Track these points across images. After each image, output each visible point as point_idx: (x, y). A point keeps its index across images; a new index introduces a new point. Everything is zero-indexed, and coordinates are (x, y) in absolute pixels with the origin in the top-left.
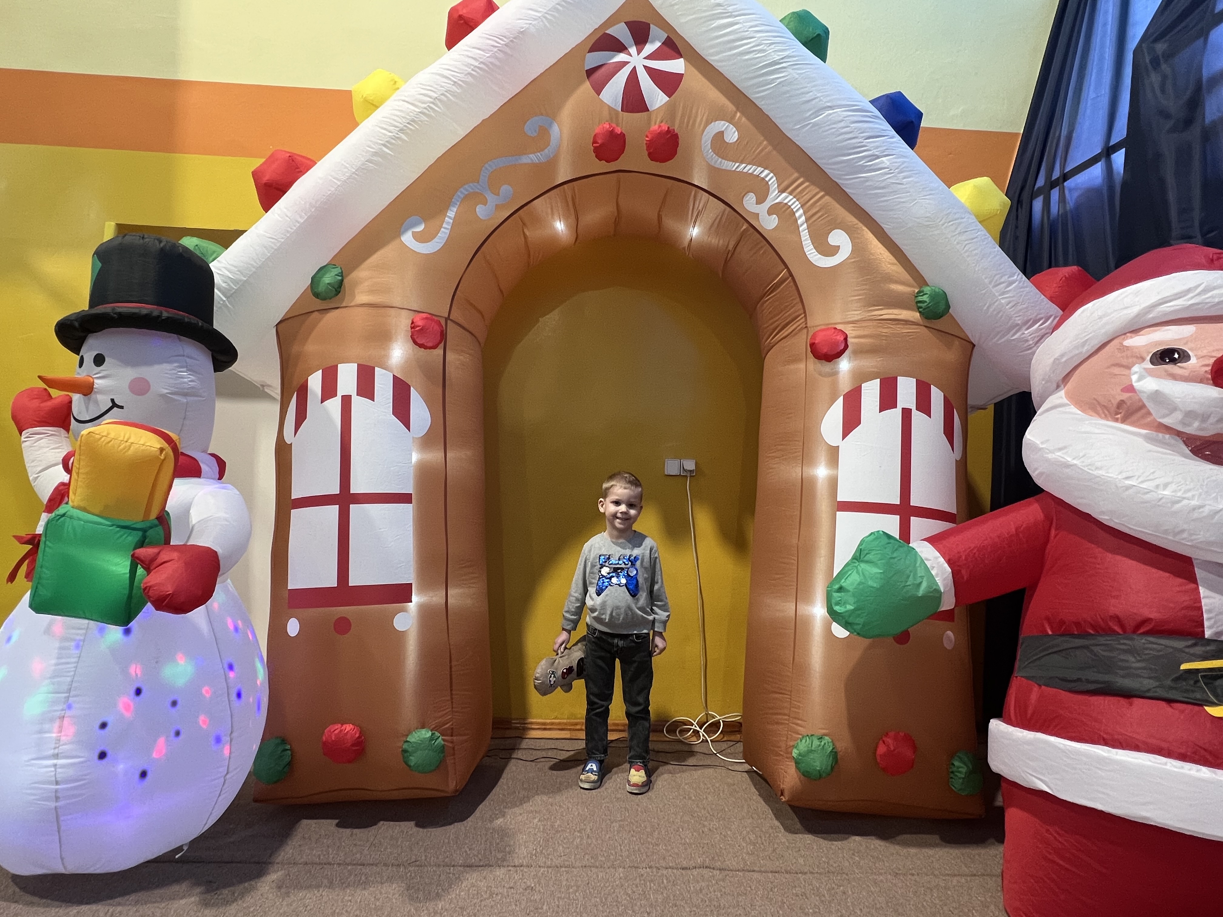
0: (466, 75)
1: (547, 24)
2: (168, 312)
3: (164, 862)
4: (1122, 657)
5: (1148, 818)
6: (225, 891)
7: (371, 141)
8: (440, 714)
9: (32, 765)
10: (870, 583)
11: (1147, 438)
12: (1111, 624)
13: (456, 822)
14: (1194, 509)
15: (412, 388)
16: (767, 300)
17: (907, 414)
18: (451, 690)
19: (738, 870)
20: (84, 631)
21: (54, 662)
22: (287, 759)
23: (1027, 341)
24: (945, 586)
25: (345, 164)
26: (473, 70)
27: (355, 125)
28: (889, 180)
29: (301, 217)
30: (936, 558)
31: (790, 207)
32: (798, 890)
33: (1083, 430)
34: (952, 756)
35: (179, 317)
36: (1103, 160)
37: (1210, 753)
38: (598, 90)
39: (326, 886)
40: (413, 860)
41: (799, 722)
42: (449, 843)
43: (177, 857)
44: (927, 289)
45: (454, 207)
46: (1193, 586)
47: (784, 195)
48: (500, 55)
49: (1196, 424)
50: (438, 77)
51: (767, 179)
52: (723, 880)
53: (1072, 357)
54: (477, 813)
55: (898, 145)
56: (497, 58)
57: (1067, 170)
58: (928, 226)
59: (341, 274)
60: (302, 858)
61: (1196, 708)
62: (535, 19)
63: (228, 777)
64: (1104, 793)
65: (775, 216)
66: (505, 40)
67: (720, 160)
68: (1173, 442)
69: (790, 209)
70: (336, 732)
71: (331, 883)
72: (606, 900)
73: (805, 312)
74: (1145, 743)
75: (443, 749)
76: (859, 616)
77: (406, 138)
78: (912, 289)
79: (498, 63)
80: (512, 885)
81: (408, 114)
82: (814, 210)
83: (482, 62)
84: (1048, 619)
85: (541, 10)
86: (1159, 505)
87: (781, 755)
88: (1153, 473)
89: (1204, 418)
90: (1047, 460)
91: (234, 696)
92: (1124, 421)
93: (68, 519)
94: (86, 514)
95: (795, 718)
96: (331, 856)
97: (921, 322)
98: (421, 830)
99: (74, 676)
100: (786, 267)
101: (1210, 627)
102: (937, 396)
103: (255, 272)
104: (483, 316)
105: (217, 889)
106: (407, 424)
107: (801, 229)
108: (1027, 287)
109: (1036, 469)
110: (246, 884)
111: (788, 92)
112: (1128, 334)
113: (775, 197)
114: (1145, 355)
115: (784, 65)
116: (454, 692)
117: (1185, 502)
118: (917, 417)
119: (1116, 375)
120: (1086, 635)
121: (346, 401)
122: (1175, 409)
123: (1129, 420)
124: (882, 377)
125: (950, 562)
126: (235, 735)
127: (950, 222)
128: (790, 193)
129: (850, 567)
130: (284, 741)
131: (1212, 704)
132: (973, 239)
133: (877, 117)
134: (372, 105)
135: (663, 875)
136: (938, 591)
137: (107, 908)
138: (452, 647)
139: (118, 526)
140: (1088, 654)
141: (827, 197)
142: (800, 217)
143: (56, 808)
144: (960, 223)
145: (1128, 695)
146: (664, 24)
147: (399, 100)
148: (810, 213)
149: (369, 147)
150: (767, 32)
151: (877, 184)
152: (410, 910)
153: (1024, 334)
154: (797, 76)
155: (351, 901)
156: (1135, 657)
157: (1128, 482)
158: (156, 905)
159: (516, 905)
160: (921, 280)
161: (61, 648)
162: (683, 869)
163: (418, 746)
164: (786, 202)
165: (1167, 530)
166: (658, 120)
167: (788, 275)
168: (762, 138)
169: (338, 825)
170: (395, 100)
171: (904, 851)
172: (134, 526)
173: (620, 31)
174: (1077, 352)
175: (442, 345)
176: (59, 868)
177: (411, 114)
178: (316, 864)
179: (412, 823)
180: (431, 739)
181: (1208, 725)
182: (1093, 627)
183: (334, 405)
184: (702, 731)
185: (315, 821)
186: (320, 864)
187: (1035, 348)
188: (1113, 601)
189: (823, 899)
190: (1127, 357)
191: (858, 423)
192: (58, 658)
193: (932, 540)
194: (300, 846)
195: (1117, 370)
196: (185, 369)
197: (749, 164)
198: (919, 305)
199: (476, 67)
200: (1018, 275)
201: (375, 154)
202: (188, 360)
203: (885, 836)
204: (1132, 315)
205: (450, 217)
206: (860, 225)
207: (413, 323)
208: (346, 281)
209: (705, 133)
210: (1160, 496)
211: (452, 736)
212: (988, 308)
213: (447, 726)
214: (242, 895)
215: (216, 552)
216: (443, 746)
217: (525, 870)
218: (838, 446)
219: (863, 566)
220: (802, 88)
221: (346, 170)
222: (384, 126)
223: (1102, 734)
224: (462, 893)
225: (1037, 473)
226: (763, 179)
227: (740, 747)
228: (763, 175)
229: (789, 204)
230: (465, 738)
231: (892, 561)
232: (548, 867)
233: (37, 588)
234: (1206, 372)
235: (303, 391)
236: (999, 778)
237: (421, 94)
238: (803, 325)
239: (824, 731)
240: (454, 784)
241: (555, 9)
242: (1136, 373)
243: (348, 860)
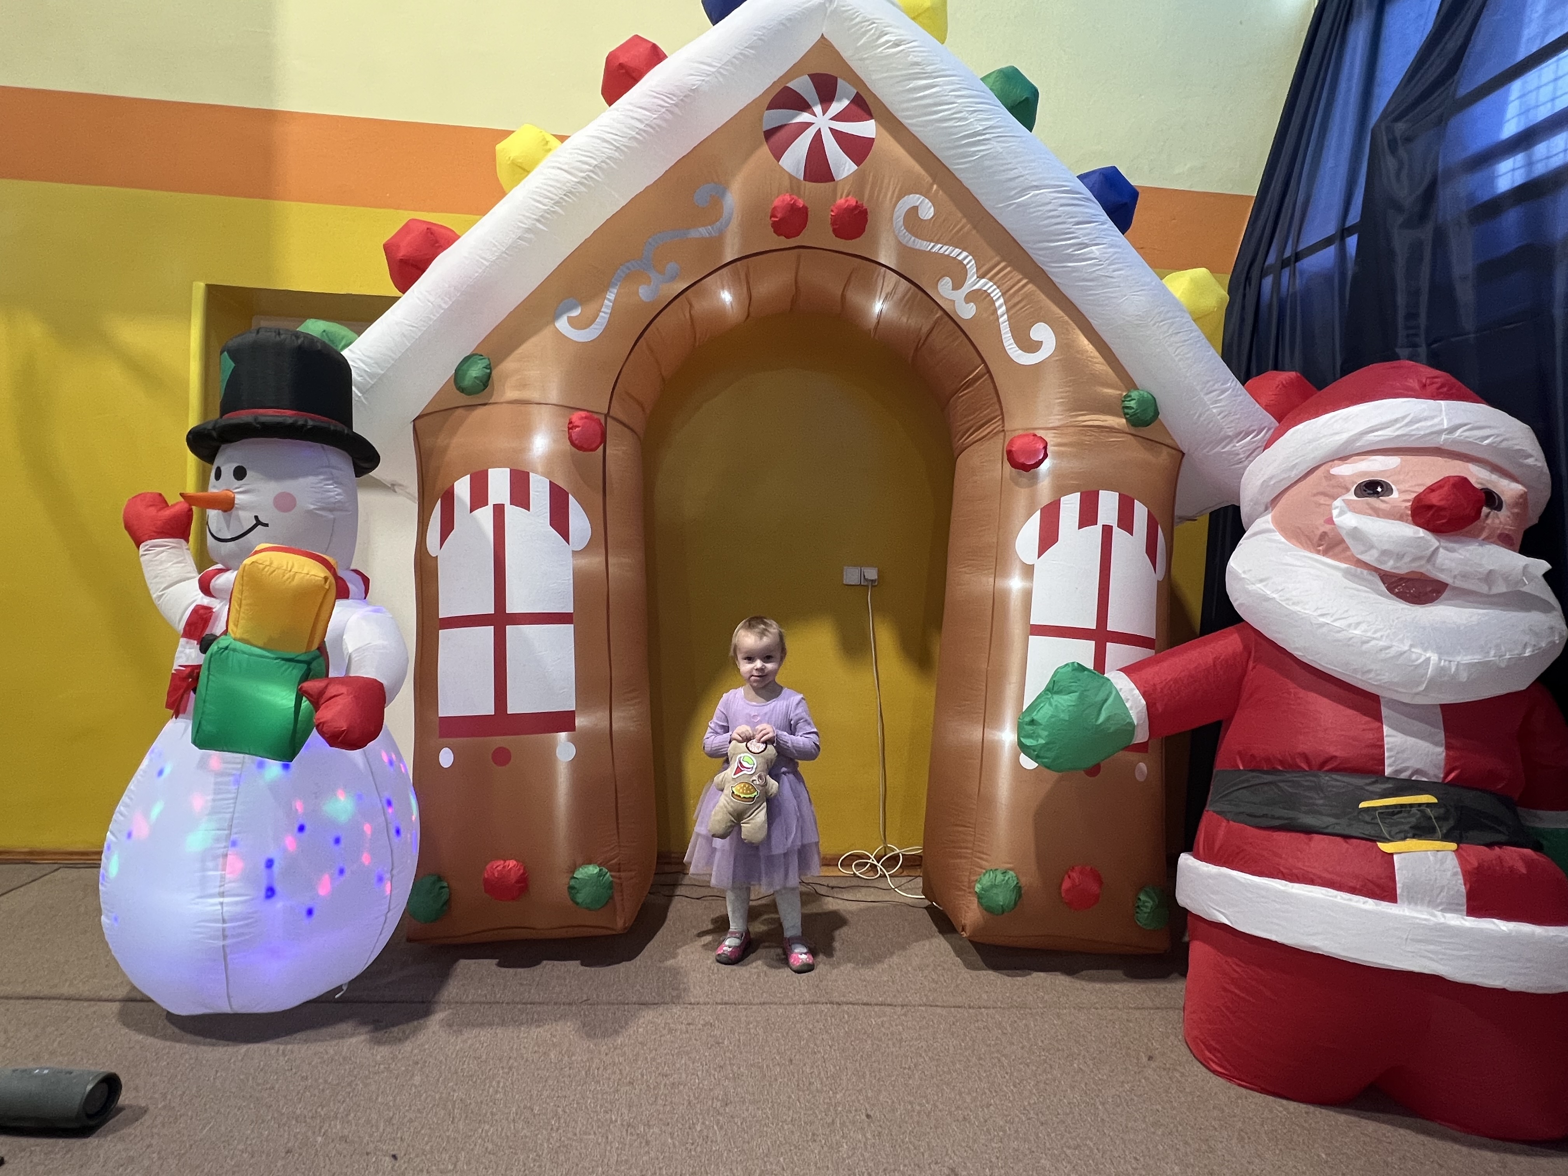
0: (630, 139)
1: (721, 80)
2: (311, 419)
3: (322, 1002)
4: (1307, 794)
5: (1315, 948)
6: (396, 1029)
7: (524, 216)
8: (606, 849)
9: (197, 904)
10: (1062, 716)
11: (1347, 574)
12: (1298, 760)
13: (623, 961)
14: (1381, 650)
15: (570, 496)
16: (962, 396)
17: (1107, 531)
18: (618, 823)
19: (920, 1005)
20: (239, 766)
21: (210, 797)
22: (445, 897)
23: (1238, 454)
24: (1139, 719)
25: (494, 241)
26: (637, 133)
27: (502, 194)
28: (1097, 272)
29: (445, 303)
30: (1132, 690)
31: (989, 294)
32: (980, 1024)
33: (1284, 561)
34: (1141, 889)
35: (323, 425)
36: (1337, 243)
37: (1378, 886)
38: (778, 155)
39: (498, 1024)
40: (585, 998)
41: (982, 856)
42: (619, 981)
43: (337, 996)
44: (1134, 394)
45: (613, 287)
46: (1377, 724)
47: (983, 281)
48: (669, 116)
49: (1391, 563)
50: (599, 141)
51: (965, 262)
52: (905, 1015)
53: (1281, 481)
54: (645, 952)
55: (1111, 233)
56: (666, 120)
57: (1299, 250)
58: (1138, 325)
59: (489, 367)
60: (467, 996)
61: (1370, 844)
62: (708, 75)
63: (389, 915)
64: (1278, 925)
65: (972, 304)
66: (674, 98)
67: (913, 238)
68: (1370, 577)
69: (988, 298)
70: (499, 868)
71: (504, 1020)
72: (787, 1033)
73: (1002, 414)
74: (1320, 877)
75: (611, 886)
76: (1049, 750)
77: (560, 211)
78: (1119, 392)
79: (664, 124)
80: (690, 1021)
81: (564, 184)
82: (1016, 300)
83: (647, 125)
84: (1240, 753)
85: (714, 64)
86: (1349, 645)
87: (965, 890)
88: (1347, 611)
89: (1400, 556)
90: (1248, 592)
91: (393, 832)
92: (1325, 553)
93: (231, 652)
94: (249, 646)
95: (979, 852)
96: (498, 996)
97: (1127, 430)
98: (588, 968)
99: (234, 812)
100: (983, 361)
101: (1390, 765)
102: (1140, 512)
103: (393, 365)
104: (643, 410)
105: (387, 1027)
106: (566, 536)
107: (1001, 320)
108: (1240, 395)
109: (1236, 600)
110: (416, 1023)
111: (991, 167)
112: (1336, 462)
113: (973, 282)
114: (1349, 486)
115: (987, 136)
116: (620, 826)
117: (1373, 643)
118: (1118, 534)
119: (1321, 504)
120: (1273, 771)
121: (499, 510)
122: (1372, 547)
123: (1331, 553)
124: (1084, 490)
125: (1145, 695)
126: (394, 872)
127: (1162, 321)
128: (990, 279)
129: (1043, 699)
130: (440, 879)
131: (1385, 840)
132: (1185, 341)
133: (1088, 199)
134: (522, 170)
135: (844, 1011)
136: (1131, 724)
137: (276, 1047)
138: (618, 778)
139: (283, 659)
140: (1276, 790)
141: (1030, 286)
142: (1001, 306)
143: (223, 946)
144: (1173, 323)
145: (1309, 831)
146: (855, 79)
147: (553, 167)
148: (1011, 303)
149: (520, 222)
150: (969, 97)
151: (1086, 275)
152: (589, 1046)
153: (1235, 446)
154: (1001, 150)
155: (526, 1038)
156: (1318, 794)
157: (1322, 620)
158: (326, 1043)
159: (696, 1040)
160: (1130, 384)
161: (216, 783)
162: (864, 1004)
163: (585, 882)
164: (985, 289)
165: (1355, 669)
166: (846, 192)
167: (985, 371)
168: (960, 215)
169: (499, 965)
170: (549, 167)
171: (1089, 986)
172: (299, 658)
173: (803, 85)
174: (1286, 476)
175: (601, 447)
176: (224, 1007)
177: (568, 184)
178: (484, 1003)
179: (578, 962)
180: (600, 874)
181: (1379, 859)
182: (1281, 762)
183: (485, 515)
184: (879, 865)
185: (474, 961)
186: (488, 1003)
187: (1246, 463)
188: (1301, 737)
189: (1005, 1031)
190: (1334, 487)
191: (1055, 540)
192: (215, 794)
193: (1128, 670)
194: (463, 985)
195: (1322, 500)
196: (330, 482)
197: (946, 244)
198: (1126, 411)
199: (641, 130)
200: (1233, 382)
201: (528, 230)
202: (334, 471)
203: (1071, 971)
204: (1341, 442)
205: (609, 300)
206: (1066, 318)
207: (570, 423)
208: (493, 373)
209: (896, 209)
210: (1351, 636)
211: (619, 871)
212: (1200, 416)
213: (613, 862)
214: (414, 1032)
215: (381, 684)
216: (612, 882)
217: (702, 1007)
218: (1033, 565)
219: (1056, 697)
220: (1008, 164)
221: (495, 249)
222: (538, 198)
223: (1282, 869)
224: (641, 1030)
225: (1237, 603)
226: (961, 262)
227: (920, 881)
228: (960, 258)
229: (989, 291)
230: (633, 873)
231: (1085, 693)
232: (726, 1004)
233: (200, 723)
234: (1406, 507)
235: (448, 499)
236: (1185, 912)
237: (580, 161)
238: (1000, 428)
239: (1011, 866)
240: (623, 921)
241: (730, 62)
242: (1337, 507)
243: (518, 1000)
